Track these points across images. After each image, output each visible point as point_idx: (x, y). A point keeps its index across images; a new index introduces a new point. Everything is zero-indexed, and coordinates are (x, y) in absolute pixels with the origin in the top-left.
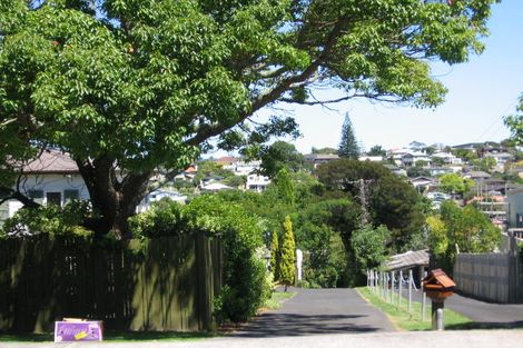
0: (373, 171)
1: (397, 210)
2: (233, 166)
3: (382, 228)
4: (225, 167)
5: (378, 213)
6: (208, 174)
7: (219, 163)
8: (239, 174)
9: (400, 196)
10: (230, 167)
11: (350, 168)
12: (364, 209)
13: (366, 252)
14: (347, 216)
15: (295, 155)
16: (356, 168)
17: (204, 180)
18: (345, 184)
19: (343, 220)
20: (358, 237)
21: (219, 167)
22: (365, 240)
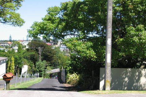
0: (43, 45)
1: (49, 56)
2: (23, 43)
3: (44, 61)
4: (20, 43)
5: (44, 57)
6: (15, 45)
7: (19, 42)
8: (24, 45)
9: (50, 53)
10: (22, 43)
11: (37, 44)
12: (40, 56)
13: (39, 68)
14: (35, 58)
15: (40, 40)
16: (39, 44)
17: (14, 46)
18: (35, 48)
19: (34, 59)
20: (37, 63)
21: (19, 43)
22: (39, 64)
